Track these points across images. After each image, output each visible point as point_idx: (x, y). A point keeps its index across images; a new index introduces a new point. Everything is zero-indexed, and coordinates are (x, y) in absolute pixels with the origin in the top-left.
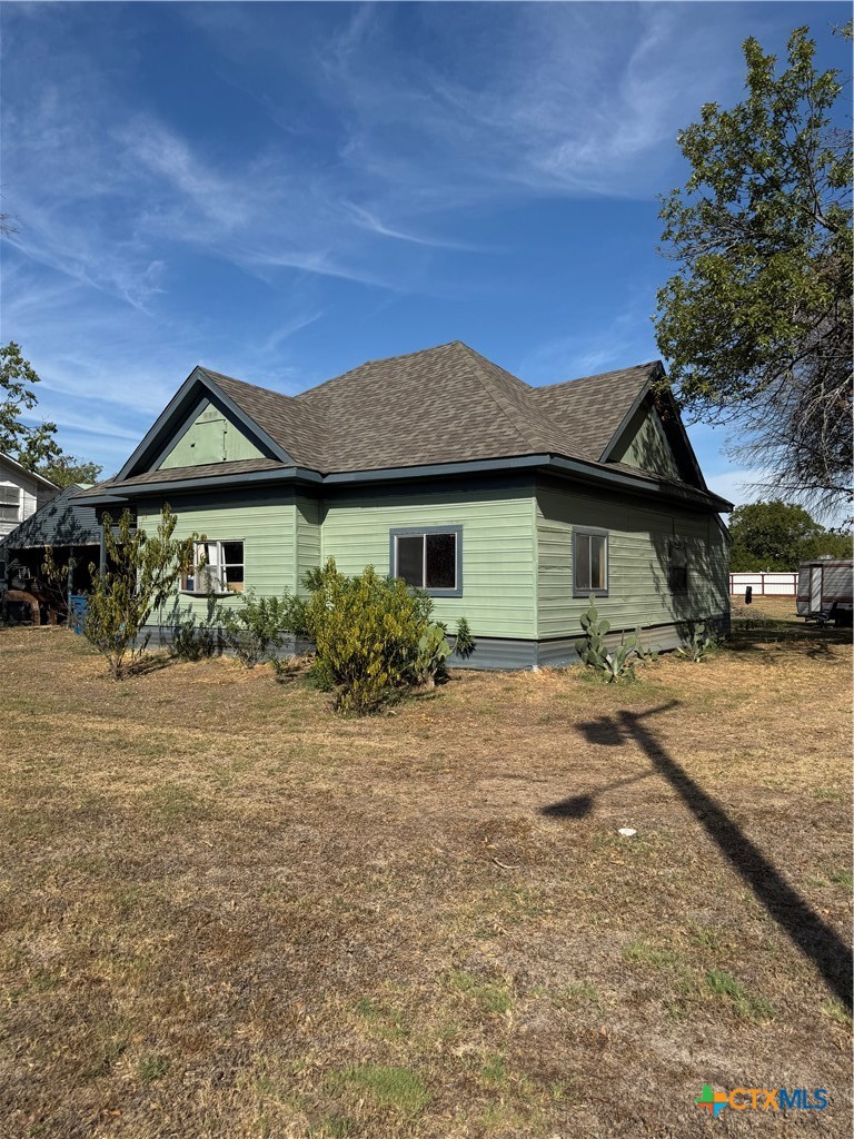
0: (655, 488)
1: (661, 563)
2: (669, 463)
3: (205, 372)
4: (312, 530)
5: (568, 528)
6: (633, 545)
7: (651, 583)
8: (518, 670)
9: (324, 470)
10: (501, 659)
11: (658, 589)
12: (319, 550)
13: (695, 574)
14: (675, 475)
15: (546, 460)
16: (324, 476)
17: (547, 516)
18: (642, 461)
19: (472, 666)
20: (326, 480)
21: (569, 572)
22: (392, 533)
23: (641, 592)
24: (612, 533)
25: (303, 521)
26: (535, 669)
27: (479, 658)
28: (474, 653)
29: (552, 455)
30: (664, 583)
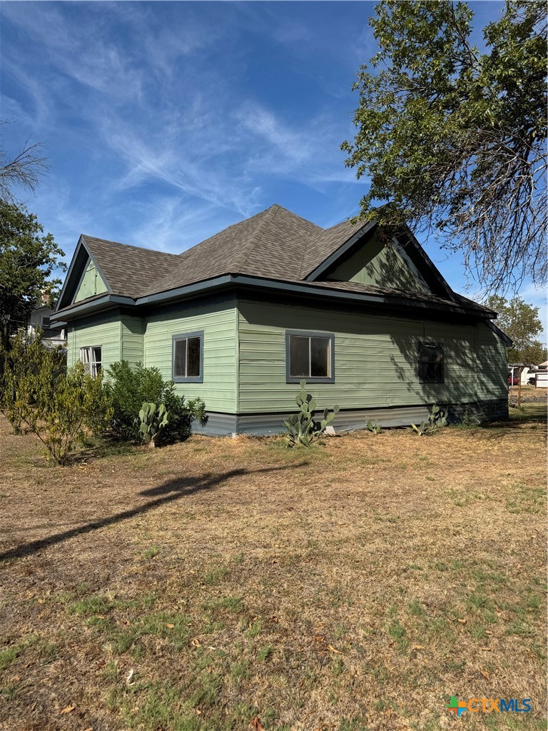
0: (381, 300)
1: (406, 357)
2: (416, 280)
4: (137, 337)
5: (283, 331)
6: (368, 344)
7: (394, 373)
8: (220, 436)
9: (135, 297)
10: (220, 428)
11: (401, 376)
12: (142, 351)
13: (456, 367)
14: (424, 291)
15: (228, 279)
16: (135, 300)
17: (251, 321)
18: (379, 278)
19: (204, 433)
20: (138, 303)
21: (284, 364)
22: (174, 338)
23: (377, 380)
24: (337, 335)
25: (127, 332)
26: (234, 435)
27: (212, 427)
29: (234, 275)
30: (410, 372)
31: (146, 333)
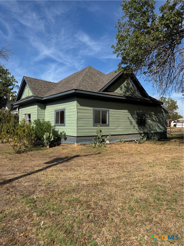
0: (125, 98)
1: (133, 117)
2: (136, 92)
3: (25, 77)
4: (43, 111)
5: (92, 109)
6: (121, 113)
7: (129, 123)
8: (71, 144)
9: (42, 97)
10: (71, 141)
11: (131, 124)
12: (45, 115)
13: (150, 121)
14: (139, 95)
15: (73, 91)
16: (42, 98)
17: (81, 105)
18: (124, 91)
19: (65, 143)
21: (92, 120)
22: (55, 111)
23: (123, 125)
24: (110, 110)
25: (40, 109)
26: (76, 144)
27: (68, 141)
28: (67, 140)
29: (76, 90)
30: (134, 122)
31: (46, 109)
